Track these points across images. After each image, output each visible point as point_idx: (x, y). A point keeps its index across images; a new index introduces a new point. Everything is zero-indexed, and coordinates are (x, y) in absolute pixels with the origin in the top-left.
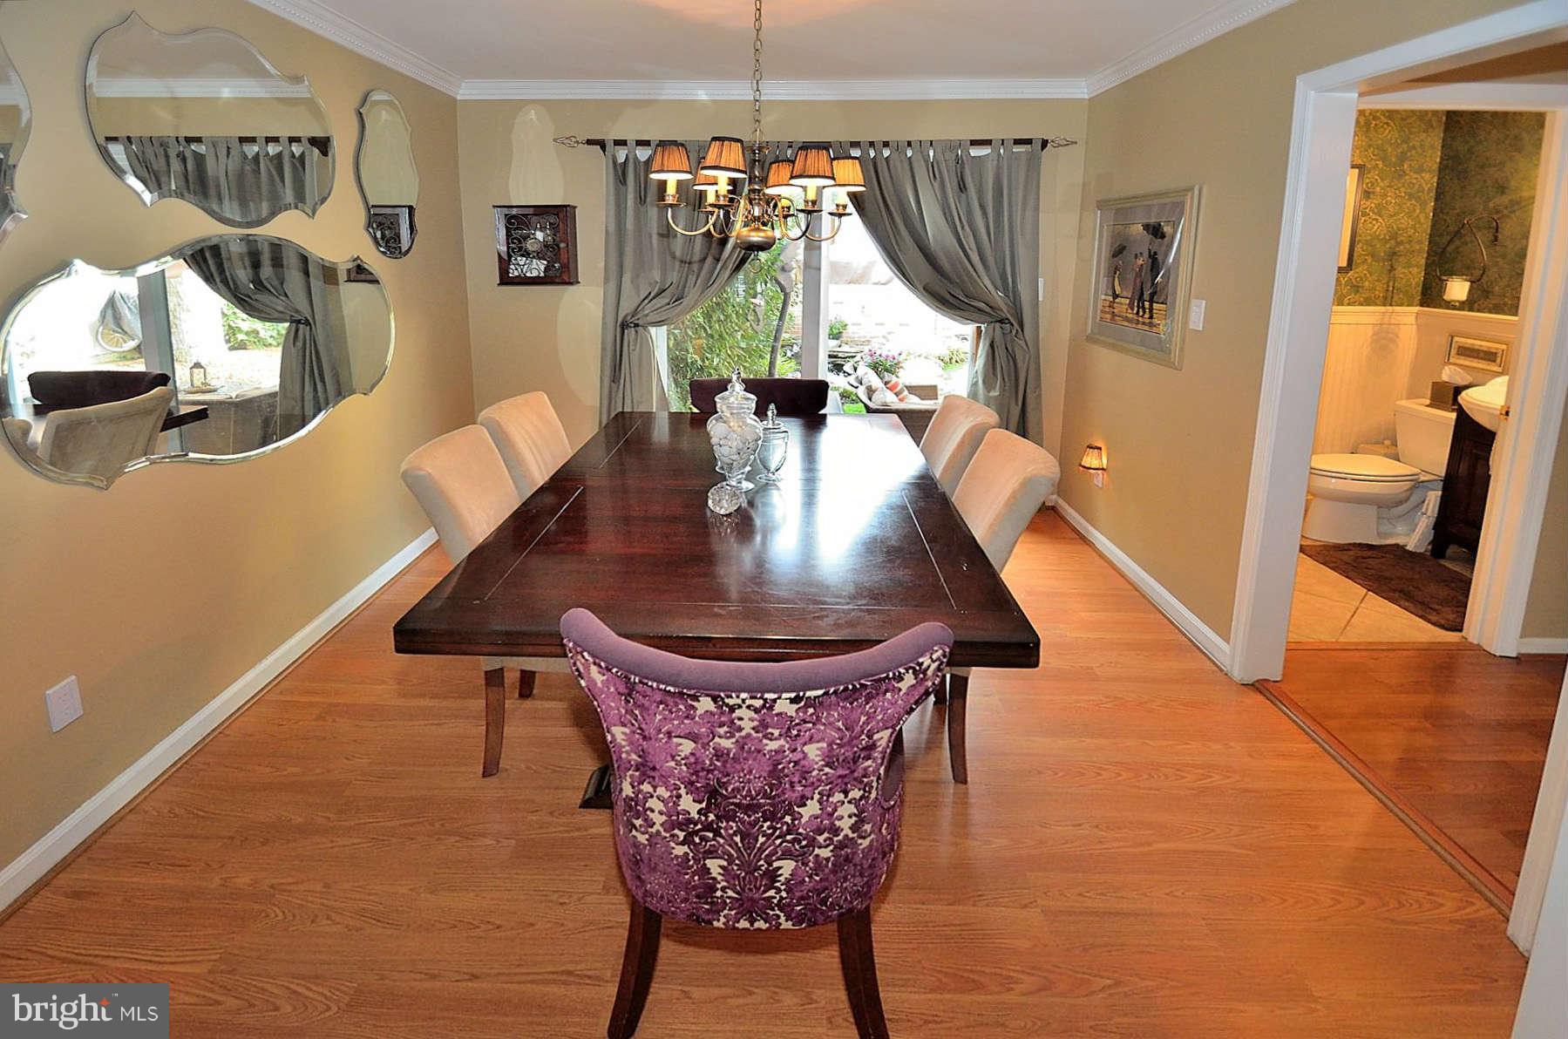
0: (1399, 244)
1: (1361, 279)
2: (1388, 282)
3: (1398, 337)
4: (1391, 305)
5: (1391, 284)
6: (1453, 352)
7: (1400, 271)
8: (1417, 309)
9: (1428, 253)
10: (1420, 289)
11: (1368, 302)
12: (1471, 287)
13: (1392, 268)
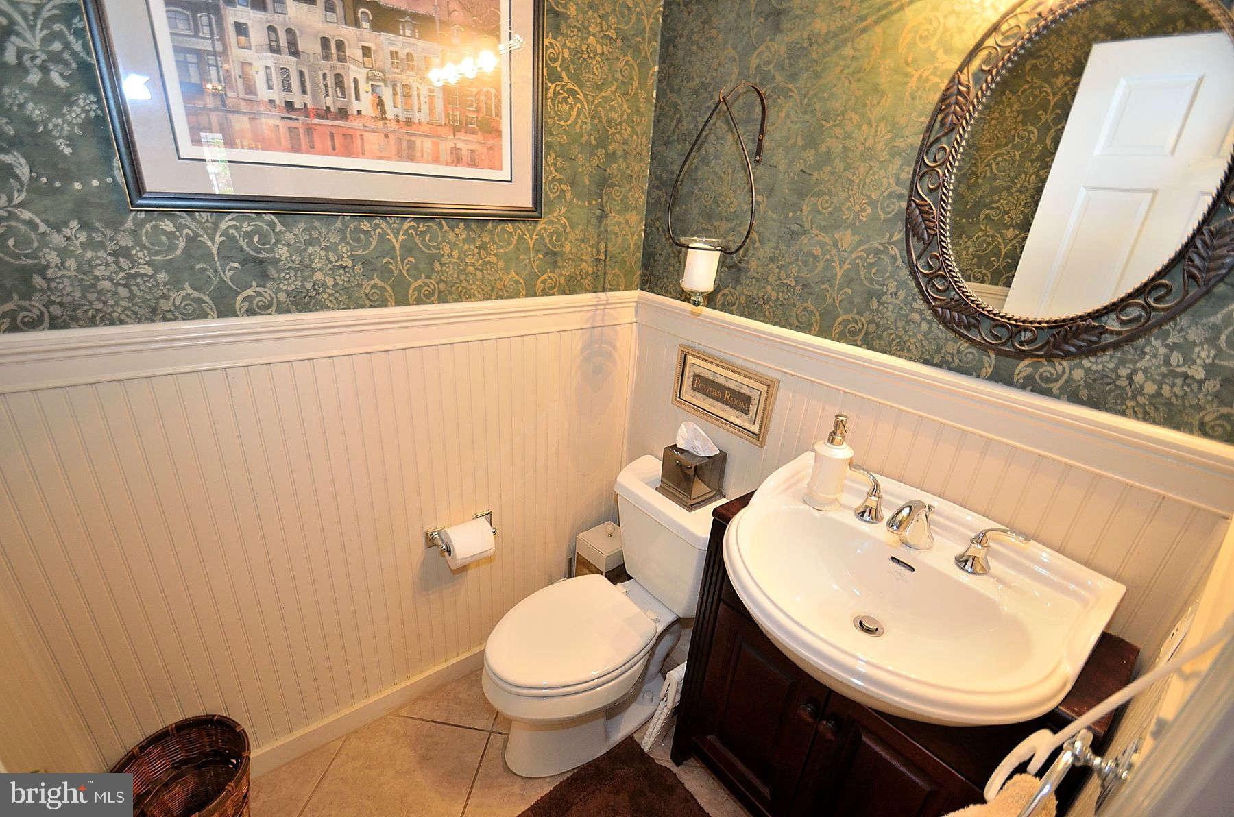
0: (611, 157)
1: (559, 236)
2: (599, 243)
3: (614, 347)
4: (604, 290)
5: (602, 245)
6: (688, 382)
7: (614, 220)
8: (636, 294)
9: (651, 181)
10: (640, 255)
11: (571, 287)
12: (722, 264)
13: (603, 215)
